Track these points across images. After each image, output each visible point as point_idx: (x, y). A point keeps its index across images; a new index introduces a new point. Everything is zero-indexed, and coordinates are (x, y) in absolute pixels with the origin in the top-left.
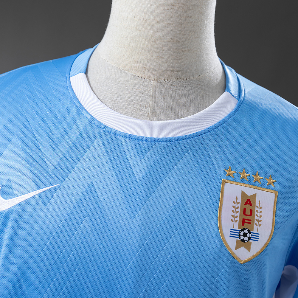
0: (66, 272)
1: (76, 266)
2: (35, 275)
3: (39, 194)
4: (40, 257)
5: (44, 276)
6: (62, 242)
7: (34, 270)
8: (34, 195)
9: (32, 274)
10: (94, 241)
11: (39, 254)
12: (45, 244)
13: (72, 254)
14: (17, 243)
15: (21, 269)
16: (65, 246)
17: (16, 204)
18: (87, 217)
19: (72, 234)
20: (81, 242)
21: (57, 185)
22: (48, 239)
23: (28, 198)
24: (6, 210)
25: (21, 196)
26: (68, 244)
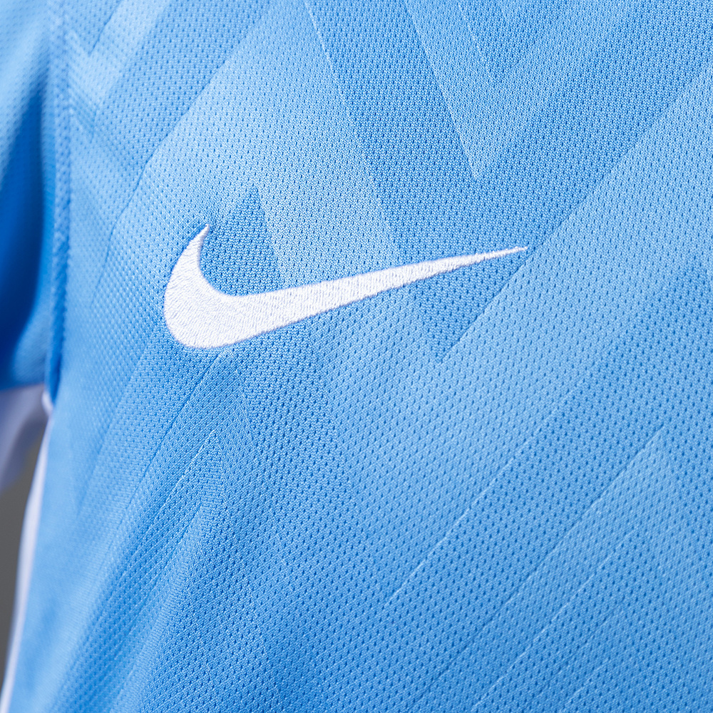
0: (523, 698)
1: (581, 672)
2: (356, 690)
3: (416, 284)
4: (392, 607)
5: (404, 703)
6: (518, 545)
7: (354, 663)
8: (384, 288)
9: (337, 685)
10: (689, 560)
11: (389, 589)
12: (426, 544)
13: (562, 611)
14: (272, 520)
15: (283, 654)
16: (533, 566)
17: (283, 324)
18: (658, 433)
19: (574, 508)
20: (617, 554)
21: (514, 251)
22: (443, 522)
23: (354, 299)
24: (226, 346)
25: (317, 287)
26: (548, 558)
